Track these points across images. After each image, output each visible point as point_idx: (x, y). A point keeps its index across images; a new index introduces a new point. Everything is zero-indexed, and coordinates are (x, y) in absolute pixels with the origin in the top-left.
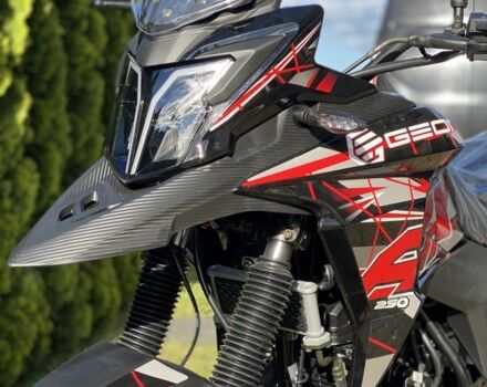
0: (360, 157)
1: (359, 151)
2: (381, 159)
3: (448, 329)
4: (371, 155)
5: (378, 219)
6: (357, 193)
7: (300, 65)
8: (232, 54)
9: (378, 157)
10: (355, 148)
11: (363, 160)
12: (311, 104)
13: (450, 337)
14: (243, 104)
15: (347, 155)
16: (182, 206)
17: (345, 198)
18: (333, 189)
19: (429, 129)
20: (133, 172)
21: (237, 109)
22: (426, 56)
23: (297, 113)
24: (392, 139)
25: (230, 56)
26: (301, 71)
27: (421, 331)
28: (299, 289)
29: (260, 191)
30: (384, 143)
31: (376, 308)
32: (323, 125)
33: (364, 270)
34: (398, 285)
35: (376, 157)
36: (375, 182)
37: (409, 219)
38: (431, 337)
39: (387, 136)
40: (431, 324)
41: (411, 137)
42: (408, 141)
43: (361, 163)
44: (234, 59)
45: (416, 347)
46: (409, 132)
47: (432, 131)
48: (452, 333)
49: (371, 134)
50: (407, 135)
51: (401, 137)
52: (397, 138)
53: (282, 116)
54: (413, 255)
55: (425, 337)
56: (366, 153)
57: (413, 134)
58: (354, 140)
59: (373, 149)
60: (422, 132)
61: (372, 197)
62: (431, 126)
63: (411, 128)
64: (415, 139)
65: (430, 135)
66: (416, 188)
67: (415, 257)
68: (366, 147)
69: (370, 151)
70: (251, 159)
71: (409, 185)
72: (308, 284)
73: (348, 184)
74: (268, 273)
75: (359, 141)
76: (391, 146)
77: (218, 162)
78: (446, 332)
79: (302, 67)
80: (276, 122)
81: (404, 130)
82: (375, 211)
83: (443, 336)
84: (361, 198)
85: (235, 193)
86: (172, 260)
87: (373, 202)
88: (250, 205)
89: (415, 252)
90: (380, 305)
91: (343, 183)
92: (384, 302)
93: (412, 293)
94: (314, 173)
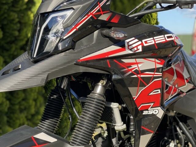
0: (131, 50)
1: (130, 47)
2: (140, 50)
3: (188, 126)
4: (136, 49)
5: (139, 76)
6: (130, 65)
7: (103, 11)
8: (73, 7)
9: (139, 49)
10: (129, 46)
11: (132, 51)
12: (110, 28)
13: (189, 129)
14: (77, 28)
15: (125, 49)
16: (52, 69)
17: (124, 67)
18: (118, 63)
19: (164, 38)
20: (35, 56)
21: (75, 30)
22: (162, 7)
23: (103, 32)
24: (146, 42)
25: (72, 8)
26: (104, 14)
27: (176, 126)
28: (112, 106)
29: (86, 63)
30: (142, 44)
31: (143, 114)
32: (112, 36)
33: (135, 97)
34: (152, 104)
35: (138, 49)
36: (138, 60)
37: (154, 76)
38: (181, 129)
39: (143, 41)
40: (181, 123)
41: (155, 41)
42: (153, 43)
43: (131, 52)
44: (74, 9)
45: (174, 133)
46: (154, 39)
47: (165, 39)
48: (190, 128)
49: (137, 40)
50: (153, 41)
51: (150, 42)
52: (148, 42)
53: (96, 33)
54: (158, 92)
55: (178, 129)
56: (133, 48)
57: (156, 40)
58: (128, 43)
59: (137, 46)
60: (160, 39)
61: (137, 66)
62: (165, 37)
63: (155, 38)
64: (157, 42)
65: (165, 40)
66: (158, 63)
67: (160, 92)
68: (134, 46)
69: (135, 47)
70: (82, 50)
71: (155, 62)
72: (115, 104)
73: (126, 61)
74: (94, 99)
75: (131, 43)
76: (145, 45)
77: (67, 52)
78: (188, 127)
79: (104, 12)
80: (93, 35)
81: (152, 38)
82: (137, 72)
83: (186, 129)
84: (132, 67)
85: (75, 64)
86: (59, 94)
87: (137, 68)
88: (82, 69)
89: (159, 90)
90: (145, 113)
91: (123, 60)
92: (147, 111)
93: (160, 108)
94: (109, 56)
